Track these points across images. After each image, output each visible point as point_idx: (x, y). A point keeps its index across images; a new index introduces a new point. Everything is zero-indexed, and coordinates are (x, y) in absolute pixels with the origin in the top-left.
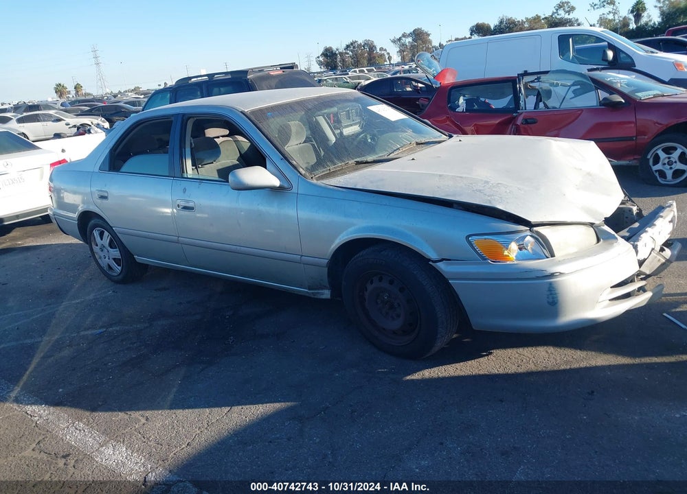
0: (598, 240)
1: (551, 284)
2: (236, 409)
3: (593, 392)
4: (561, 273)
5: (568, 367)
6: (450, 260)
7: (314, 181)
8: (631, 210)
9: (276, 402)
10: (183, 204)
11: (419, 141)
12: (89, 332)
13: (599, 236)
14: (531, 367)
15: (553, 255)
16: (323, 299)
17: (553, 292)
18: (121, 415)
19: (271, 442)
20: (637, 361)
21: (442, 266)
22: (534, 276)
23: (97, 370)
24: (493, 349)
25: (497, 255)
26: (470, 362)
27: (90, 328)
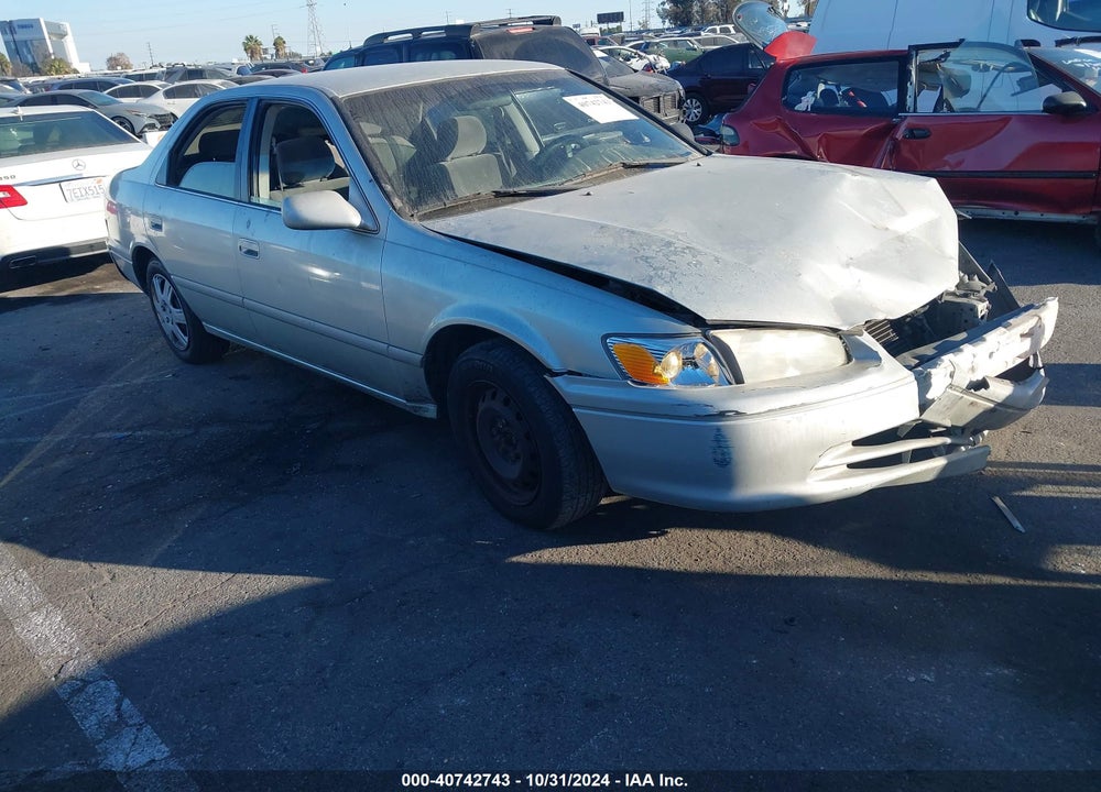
0: (849, 359)
1: (718, 429)
2: (240, 577)
3: (792, 620)
4: (737, 413)
5: (777, 574)
6: (580, 374)
7: (415, 223)
8: (973, 309)
9: (298, 574)
10: (246, 246)
11: (629, 161)
12: (107, 435)
13: (851, 353)
14: (718, 565)
15: (739, 380)
16: (426, 418)
17: (722, 444)
18: (84, 566)
19: (259, 636)
20: (901, 575)
21: (560, 383)
22: (692, 414)
23: (89, 493)
24: (668, 527)
25: (643, 373)
26: (623, 544)
27: (111, 429)
